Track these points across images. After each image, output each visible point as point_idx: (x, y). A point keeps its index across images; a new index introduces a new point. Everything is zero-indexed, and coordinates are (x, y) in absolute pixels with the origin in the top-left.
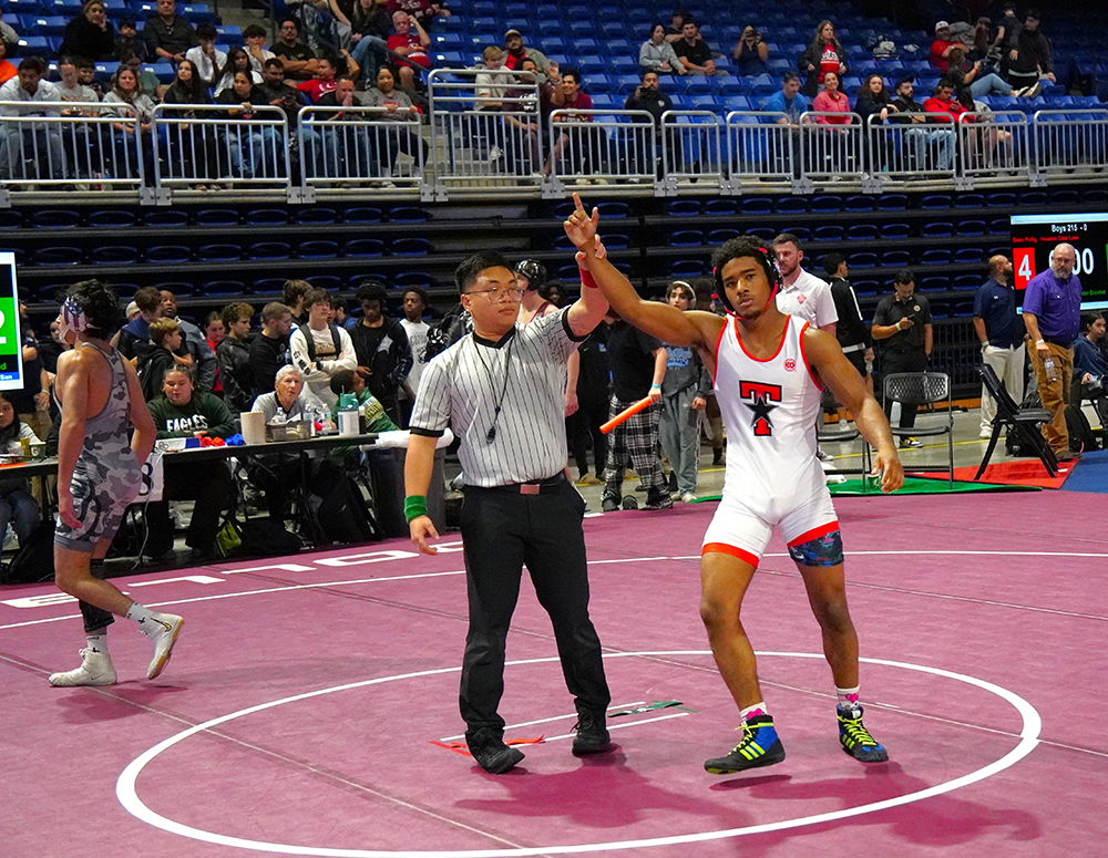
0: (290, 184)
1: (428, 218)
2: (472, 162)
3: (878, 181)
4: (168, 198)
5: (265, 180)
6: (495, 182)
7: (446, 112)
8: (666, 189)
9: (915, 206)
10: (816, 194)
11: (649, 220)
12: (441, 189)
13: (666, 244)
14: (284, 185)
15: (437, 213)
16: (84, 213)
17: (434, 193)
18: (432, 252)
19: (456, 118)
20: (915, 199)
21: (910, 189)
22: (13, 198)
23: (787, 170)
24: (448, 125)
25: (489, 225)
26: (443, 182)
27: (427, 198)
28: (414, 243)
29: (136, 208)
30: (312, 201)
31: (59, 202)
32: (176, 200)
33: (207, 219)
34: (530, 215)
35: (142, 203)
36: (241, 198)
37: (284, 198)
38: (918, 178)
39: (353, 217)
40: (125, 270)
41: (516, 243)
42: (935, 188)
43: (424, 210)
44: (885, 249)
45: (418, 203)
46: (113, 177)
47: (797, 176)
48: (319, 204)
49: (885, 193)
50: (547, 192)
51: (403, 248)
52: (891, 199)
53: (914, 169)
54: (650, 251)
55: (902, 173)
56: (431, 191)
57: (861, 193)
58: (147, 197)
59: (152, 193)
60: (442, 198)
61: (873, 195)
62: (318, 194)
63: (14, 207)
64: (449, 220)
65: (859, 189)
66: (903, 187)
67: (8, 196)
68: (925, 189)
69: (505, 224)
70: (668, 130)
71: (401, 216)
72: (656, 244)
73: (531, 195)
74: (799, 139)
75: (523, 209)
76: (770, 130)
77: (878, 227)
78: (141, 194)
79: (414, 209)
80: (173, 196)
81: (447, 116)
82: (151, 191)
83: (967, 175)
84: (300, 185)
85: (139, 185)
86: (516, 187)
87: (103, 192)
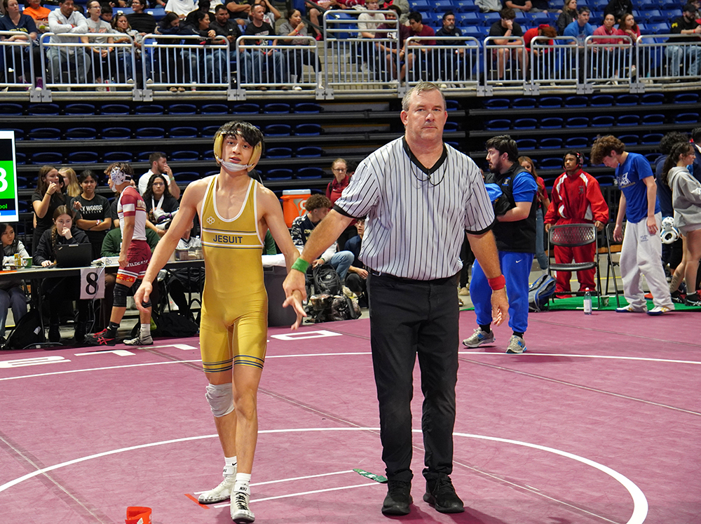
0: (230, 88)
1: (321, 111)
2: (356, 73)
3: (646, 84)
4: (151, 96)
5: (213, 85)
6: (368, 87)
7: (335, 39)
8: (485, 91)
9: (670, 102)
10: (594, 94)
11: (472, 112)
12: (329, 91)
13: (485, 129)
14: (225, 89)
15: (326, 107)
16: (98, 106)
17: (325, 94)
18: (323, 133)
19: (342, 43)
20: (670, 97)
21: (666, 90)
22: (53, 96)
23: (574, 77)
24: (342, 48)
25: (361, 116)
26: (333, 86)
27: (320, 97)
28: (310, 127)
29: (130, 103)
30: (244, 99)
31: (82, 98)
32: (156, 98)
33: (177, 110)
34: (391, 109)
35: (134, 99)
36: (197, 97)
37: (225, 97)
38: (671, 81)
39: (272, 110)
40: (123, 143)
41: (381, 128)
42: (686, 88)
43: (318, 105)
44: (647, 132)
45: (314, 101)
46: (116, 82)
47: (581, 81)
48: (248, 101)
49: (646, 93)
51: (303, 131)
52: (651, 97)
53: (670, 75)
54: (473, 134)
55: (661, 78)
56: (323, 92)
57: (628, 93)
58: (137, 95)
59: (141, 93)
60: (330, 97)
61: (637, 94)
62: (248, 94)
63: (54, 102)
64: (335, 112)
65: (627, 90)
66: (662, 88)
67: (50, 95)
68: (678, 89)
69: (372, 115)
70: (488, 50)
71: (302, 109)
72: (477, 129)
73: (391, 95)
74: (583, 54)
75: (386, 105)
76: (563, 49)
77: (641, 117)
78: (133, 94)
79: (311, 105)
80: (154, 95)
81: (335, 42)
82: (140, 92)
84: (236, 88)
85: (133, 88)
86: (382, 90)
87: (110, 92)
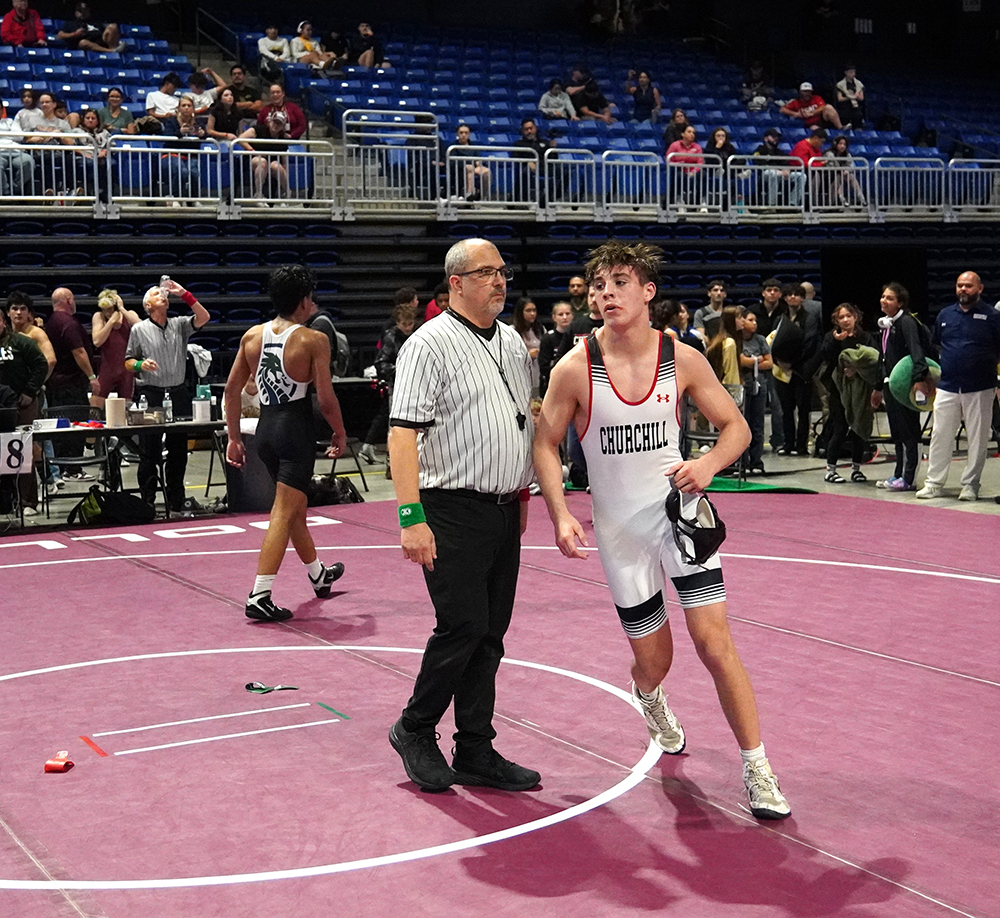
0: (221, 203)
1: (339, 235)
2: (385, 188)
3: (739, 214)
4: (117, 213)
6: (399, 205)
7: (357, 146)
8: (546, 215)
9: (767, 236)
10: (678, 223)
11: (531, 241)
12: (349, 210)
13: (546, 262)
14: (216, 204)
15: (345, 230)
16: (48, 225)
17: (344, 214)
18: (340, 263)
19: (366, 151)
20: (767, 230)
21: (762, 221)
23: (654, 201)
24: (365, 157)
25: (387, 242)
26: (354, 204)
27: (337, 218)
28: (324, 255)
29: (90, 221)
30: (238, 218)
31: (27, 214)
32: (125, 215)
33: (151, 231)
34: (428, 234)
35: (95, 216)
37: (214, 215)
38: (770, 212)
39: (275, 232)
40: (79, 272)
41: (414, 258)
42: (785, 221)
43: (335, 227)
44: (742, 271)
45: (329, 221)
47: (663, 207)
48: (244, 220)
49: (740, 224)
50: (442, 215)
51: (315, 259)
52: (746, 230)
53: (767, 204)
54: (531, 267)
55: (756, 207)
56: (341, 212)
57: (719, 224)
58: (99, 211)
59: (104, 209)
60: (350, 218)
61: (730, 225)
62: (243, 212)
64: (357, 236)
65: (718, 220)
66: (757, 219)
68: (776, 221)
69: (403, 241)
70: (550, 165)
71: (313, 232)
72: (537, 262)
73: (428, 217)
75: (422, 229)
76: (641, 168)
77: (734, 253)
78: (95, 210)
79: (326, 226)
80: (122, 211)
81: (358, 150)
82: (103, 207)
83: (814, 211)
84: (230, 204)
85: (94, 202)
86: (416, 210)
87: (65, 207)
